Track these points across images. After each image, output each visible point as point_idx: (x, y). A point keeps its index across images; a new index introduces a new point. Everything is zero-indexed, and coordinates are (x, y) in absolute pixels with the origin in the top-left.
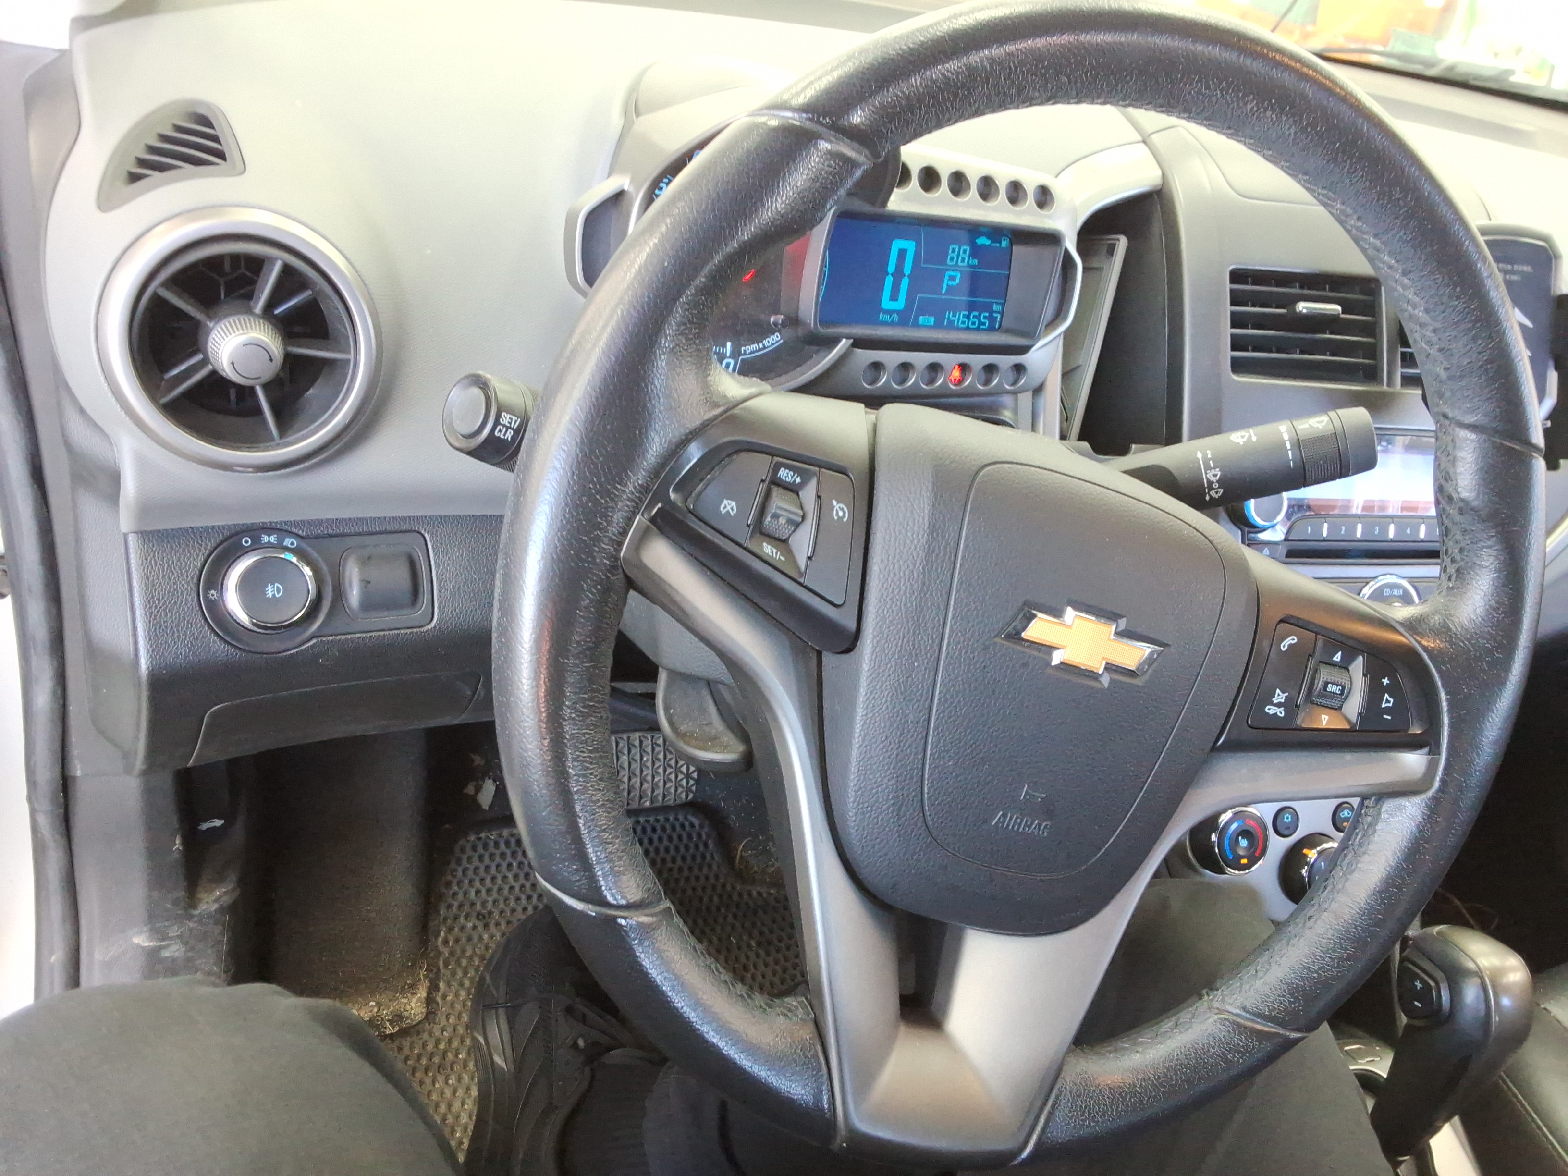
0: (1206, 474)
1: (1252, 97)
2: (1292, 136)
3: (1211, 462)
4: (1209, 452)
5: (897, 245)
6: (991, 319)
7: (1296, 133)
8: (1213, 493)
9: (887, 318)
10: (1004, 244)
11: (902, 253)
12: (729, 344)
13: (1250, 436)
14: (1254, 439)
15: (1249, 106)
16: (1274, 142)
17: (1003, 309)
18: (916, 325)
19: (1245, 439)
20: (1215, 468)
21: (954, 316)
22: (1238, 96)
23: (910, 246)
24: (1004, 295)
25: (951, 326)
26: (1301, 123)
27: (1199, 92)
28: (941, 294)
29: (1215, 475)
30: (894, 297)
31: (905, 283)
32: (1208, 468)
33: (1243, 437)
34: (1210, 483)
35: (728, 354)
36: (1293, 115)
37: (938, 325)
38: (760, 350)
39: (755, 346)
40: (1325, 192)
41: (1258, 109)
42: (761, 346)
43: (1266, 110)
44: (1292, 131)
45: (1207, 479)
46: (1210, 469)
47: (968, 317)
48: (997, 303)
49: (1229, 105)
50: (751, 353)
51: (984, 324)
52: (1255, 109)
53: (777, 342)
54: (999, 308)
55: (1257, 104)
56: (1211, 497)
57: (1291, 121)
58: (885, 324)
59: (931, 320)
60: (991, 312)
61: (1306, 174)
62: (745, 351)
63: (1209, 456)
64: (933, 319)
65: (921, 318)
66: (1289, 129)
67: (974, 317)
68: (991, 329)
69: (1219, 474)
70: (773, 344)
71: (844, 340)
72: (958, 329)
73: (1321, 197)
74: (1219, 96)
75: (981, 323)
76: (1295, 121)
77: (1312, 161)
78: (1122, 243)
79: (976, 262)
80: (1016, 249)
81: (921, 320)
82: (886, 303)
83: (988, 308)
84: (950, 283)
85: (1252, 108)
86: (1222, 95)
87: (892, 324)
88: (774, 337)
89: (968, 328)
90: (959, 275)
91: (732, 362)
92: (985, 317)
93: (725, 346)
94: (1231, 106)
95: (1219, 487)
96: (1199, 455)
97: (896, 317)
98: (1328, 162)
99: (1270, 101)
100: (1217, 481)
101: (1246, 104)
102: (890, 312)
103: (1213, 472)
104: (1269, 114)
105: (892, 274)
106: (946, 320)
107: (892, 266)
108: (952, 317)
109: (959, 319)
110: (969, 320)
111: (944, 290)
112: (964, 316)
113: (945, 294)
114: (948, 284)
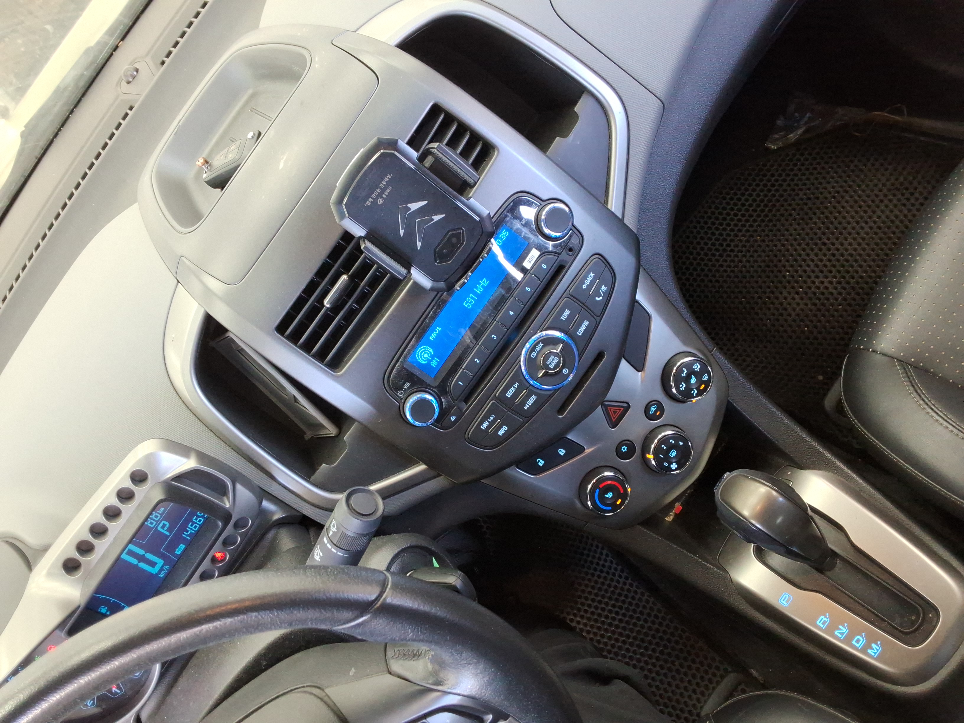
5: (125, 556)
11: (131, 553)
18: (178, 557)
21: (187, 531)
28: (168, 536)
30: (153, 564)
31: (149, 556)
47: (194, 523)
59: (182, 546)
67: (196, 519)
72: (197, 532)
79: (162, 509)
81: (178, 552)
82: (154, 570)
84: (166, 529)
89: (201, 526)
90: (164, 522)
97: (167, 568)
102: (161, 570)
105: (139, 562)
106: (187, 537)
107: (134, 561)
108: (187, 533)
109: (191, 529)
110: (196, 523)
111: (168, 534)
112: (192, 525)
113: (171, 534)
114: (166, 530)
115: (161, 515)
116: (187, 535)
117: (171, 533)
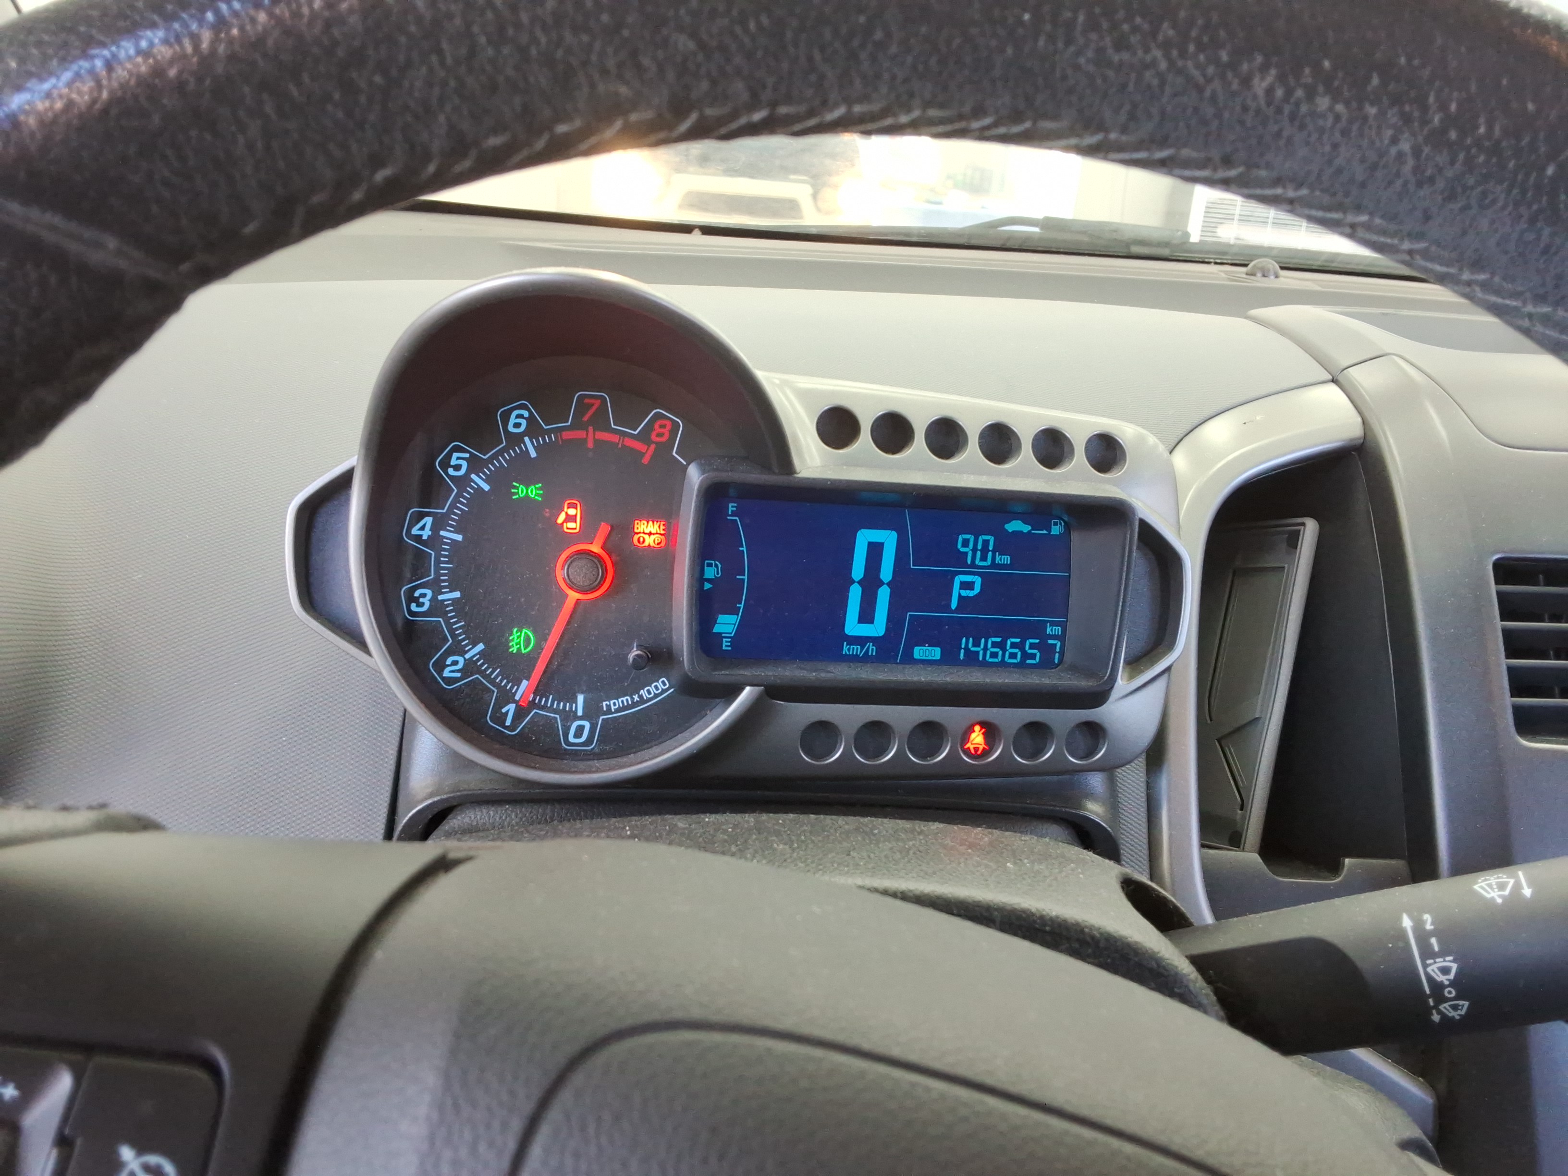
0: (1425, 966)
1: (1259, 59)
2: (1410, 162)
3: (1433, 940)
4: (1427, 918)
5: (864, 538)
6: (1046, 649)
7: (1417, 152)
8: (1445, 1007)
9: (856, 649)
10: (1056, 530)
11: (875, 550)
12: (580, 698)
13: (1517, 886)
14: (1527, 892)
15: (1260, 85)
16: (1363, 185)
17: (1064, 631)
18: (909, 659)
19: (1507, 892)
20: (1443, 954)
21: (976, 644)
22: (1217, 62)
23: (889, 539)
24: (1062, 609)
25: (972, 659)
26: (1424, 122)
27: (1101, 59)
28: (947, 608)
29: (1445, 971)
30: (866, 616)
31: (884, 595)
32: (1427, 953)
33: (1502, 886)
34: (1437, 987)
35: (580, 713)
36: (1397, 100)
37: (949, 658)
38: (634, 704)
39: (626, 700)
40: (1546, 309)
41: (1289, 92)
42: (636, 698)
43: (1311, 95)
44: (1405, 146)
45: (1430, 979)
46: (1434, 955)
47: (1002, 646)
48: (1053, 624)
49: (1200, 90)
50: (618, 710)
51: (1033, 656)
52: (1279, 93)
53: (664, 691)
54: (1057, 630)
55: (1282, 78)
56: (1443, 1016)
57: (1393, 116)
58: (853, 659)
59: (935, 653)
60: (1044, 637)
61: (1477, 265)
62: (609, 707)
63: (1429, 927)
64: (938, 650)
65: (917, 649)
66: (1394, 141)
67: (1013, 645)
68: (1047, 663)
69: (1454, 967)
70: (656, 696)
71: (748, 689)
72: (984, 664)
73: (1539, 328)
74: (1163, 65)
75: (1024, 654)
76: (1407, 119)
77: (1484, 224)
78: (1310, 529)
79: (1006, 559)
80: (1076, 537)
81: (919, 652)
82: (853, 627)
83: (1037, 630)
84: (964, 593)
85: (1270, 91)
86: (1171, 63)
87: (866, 659)
88: (660, 684)
89: (1003, 664)
90: (978, 581)
91: (587, 725)
92: (1032, 646)
93: (574, 700)
94: (1208, 93)
95: (1457, 998)
96: (1407, 923)
97: (872, 649)
98: (1532, 221)
99: (1317, 67)
100: (1452, 984)
101: (1246, 82)
102: (861, 641)
103: (1440, 962)
104: (1323, 102)
105: (860, 582)
106: (962, 651)
107: (858, 570)
108: (974, 645)
109: (985, 649)
110: (1004, 650)
111: (954, 605)
112: (994, 645)
113: (957, 610)
114: (960, 594)
115: (994, 565)
116: (967, 649)
117: (959, 609)
